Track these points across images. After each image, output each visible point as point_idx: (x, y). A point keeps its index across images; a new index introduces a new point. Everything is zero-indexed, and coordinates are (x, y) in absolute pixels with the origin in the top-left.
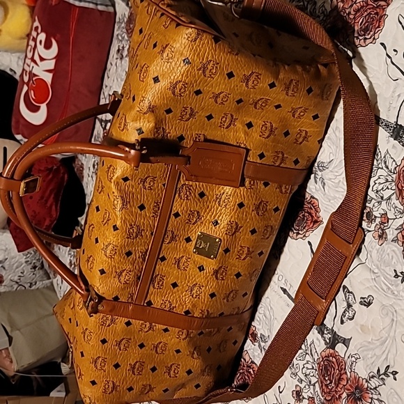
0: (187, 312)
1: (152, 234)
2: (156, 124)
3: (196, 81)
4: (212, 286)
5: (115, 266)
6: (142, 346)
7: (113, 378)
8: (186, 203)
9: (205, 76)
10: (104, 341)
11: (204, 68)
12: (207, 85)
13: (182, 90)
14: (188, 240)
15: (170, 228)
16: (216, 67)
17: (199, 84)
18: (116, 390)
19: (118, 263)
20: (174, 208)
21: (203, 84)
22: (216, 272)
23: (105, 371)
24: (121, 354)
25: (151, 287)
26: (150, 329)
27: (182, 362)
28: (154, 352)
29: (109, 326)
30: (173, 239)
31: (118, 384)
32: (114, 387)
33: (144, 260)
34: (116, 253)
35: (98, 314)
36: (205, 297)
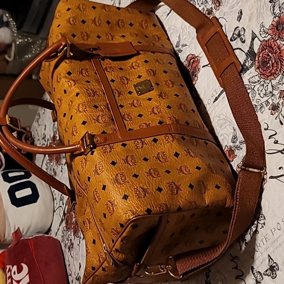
0: (160, 123)
1: (104, 93)
3: (79, 15)
4: (164, 103)
5: (90, 115)
6: (146, 159)
7: (139, 185)
8: (114, 73)
9: (81, 11)
10: (114, 163)
14: (130, 93)
15: (113, 88)
17: (81, 16)
18: (148, 193)
19: (92, 113)
20: (109, 78)
22: (160, 95)
23: (128, 182)
24: (133, 168)
25: (125, 121)
26: (143, 144)
27: (187, 164)
28: (159, 162)
29: (110, 152)
30: (120, 94)
31: (145, 187)
32: (144, 191)
33: (109, 110)
34: (86, 107)
35: (97, 148)
36: (165, 110)
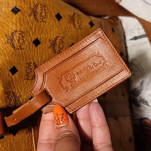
2: (5, 88)
11: (34, 13)
12: (42, 32)
13: (21, 41)
16: (45, 10)
17: (35, 31)
21: (39, 30)
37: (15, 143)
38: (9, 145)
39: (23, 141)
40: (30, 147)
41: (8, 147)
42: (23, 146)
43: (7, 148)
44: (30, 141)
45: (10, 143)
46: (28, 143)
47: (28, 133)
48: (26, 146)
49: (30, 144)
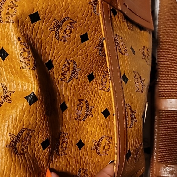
37: (72, 6)
38: (65, 3)
39: (82, 10)
40: (86, 23)
41: (63, 5)
42: (79, 15)
43: (61, 6)
44: (89, 16)
45: (67, 2)
46: (86, 16)
47: (90, 4)
48: (82, 18)
49: (88, 18)
